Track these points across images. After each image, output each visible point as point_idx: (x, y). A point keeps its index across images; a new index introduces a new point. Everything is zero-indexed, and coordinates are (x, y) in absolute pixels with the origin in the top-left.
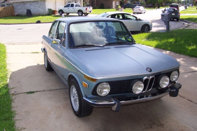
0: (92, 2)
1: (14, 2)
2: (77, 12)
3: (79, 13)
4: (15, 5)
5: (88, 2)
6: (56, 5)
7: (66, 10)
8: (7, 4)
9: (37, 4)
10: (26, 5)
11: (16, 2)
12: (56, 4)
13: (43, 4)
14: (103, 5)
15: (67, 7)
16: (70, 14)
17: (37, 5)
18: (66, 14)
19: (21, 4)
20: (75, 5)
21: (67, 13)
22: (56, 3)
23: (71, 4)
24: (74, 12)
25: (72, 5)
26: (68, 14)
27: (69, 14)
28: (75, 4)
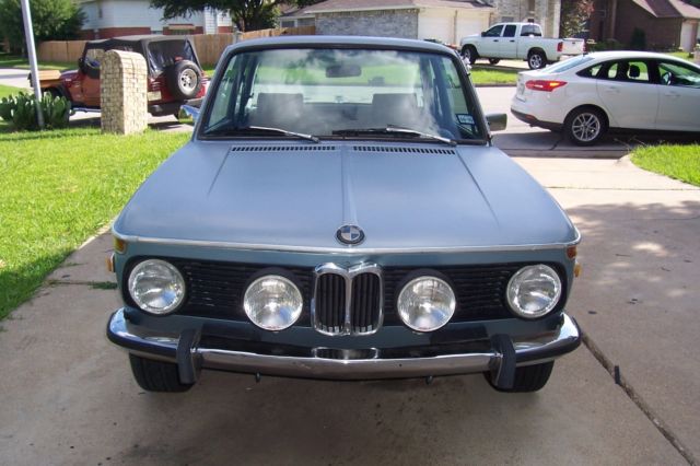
0: (601, 23)
1: (317, 14)
2: (525, 54)
3: (532, 60)
4: (322, 23)
5: (582, 22)
6: (455, 30)
7: (487, 46)
8: (301, 20)
9: (390, 21)
10: (355, 24)
11: (323, 14)
12: (455, 24)
13: (410, 23)
14: (643, 35)
15: (490, 36)
16: (502, 63)
17: (388, 25)
18: (487, 62)
19: (339, 21)
20: (518, 32)
21: (490, 59)
22: (458, 22)
23: (505, 24)
24: (513, 54)
25: (510, 31)
26: (493, 60)
27: (496, 60)
28: (520, 25)
